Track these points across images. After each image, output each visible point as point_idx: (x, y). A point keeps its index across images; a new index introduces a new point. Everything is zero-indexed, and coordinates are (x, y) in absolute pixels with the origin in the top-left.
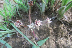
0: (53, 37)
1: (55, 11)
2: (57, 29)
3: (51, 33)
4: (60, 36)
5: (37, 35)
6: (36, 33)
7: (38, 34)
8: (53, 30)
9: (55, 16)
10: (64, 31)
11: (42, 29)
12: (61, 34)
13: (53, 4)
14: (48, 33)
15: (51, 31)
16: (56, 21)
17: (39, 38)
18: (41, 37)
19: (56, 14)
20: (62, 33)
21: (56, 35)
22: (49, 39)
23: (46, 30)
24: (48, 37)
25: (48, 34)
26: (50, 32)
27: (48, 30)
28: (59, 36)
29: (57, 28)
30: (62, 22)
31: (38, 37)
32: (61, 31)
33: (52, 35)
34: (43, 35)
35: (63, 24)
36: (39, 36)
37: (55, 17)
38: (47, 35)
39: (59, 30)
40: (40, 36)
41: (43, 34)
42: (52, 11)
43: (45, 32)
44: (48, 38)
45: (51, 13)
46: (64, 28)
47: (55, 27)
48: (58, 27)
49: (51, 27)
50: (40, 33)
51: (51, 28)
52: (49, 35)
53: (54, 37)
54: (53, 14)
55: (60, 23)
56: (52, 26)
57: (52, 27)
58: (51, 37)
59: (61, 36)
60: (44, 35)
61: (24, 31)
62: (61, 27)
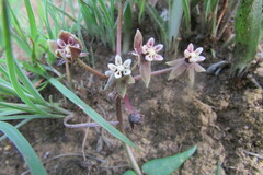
0: (215, 148)
1: (221, 41)
2: (233, 112)
3: (204, 128)
4: (250, 145)
5: (148, 137)
6: (141, 130)
7: (151, 132)
8: (215, 116)
9: (224, 59)
12: (251, 133)
14: (192, 130)
15: (204, 119)
17: (154, 150)
18: (161, 145)
19: (227, 51)
20: (256, 130)
21: (229, 137)
22: (196, 154)
23: (183, 114)
24: (191, 145)
25: (191, 135)
26: (202, 124)
28: (245, 141)
30: (254, 80)
31: (151, 145)
32: (252, 120)
33: (211, 140)
34: (173, 138)
35: (260, 90)
36: (152, 140)
37: (223, 62)
38: (188, 138)
39: (242, 114)
40: (160, 141)
41: (170, 132)
43: (179, 126)
44: (191, 151)
47: (225, 104)
48: (236, 103)
50: (160, 131)
52: (198, 139)
53: (222, 147)
54: (213, 52)
56: (209, 98)
57: (210, 104)
58: (205, 145)
59: (254, 144)
60: (177, 139)
62: (250, 102)
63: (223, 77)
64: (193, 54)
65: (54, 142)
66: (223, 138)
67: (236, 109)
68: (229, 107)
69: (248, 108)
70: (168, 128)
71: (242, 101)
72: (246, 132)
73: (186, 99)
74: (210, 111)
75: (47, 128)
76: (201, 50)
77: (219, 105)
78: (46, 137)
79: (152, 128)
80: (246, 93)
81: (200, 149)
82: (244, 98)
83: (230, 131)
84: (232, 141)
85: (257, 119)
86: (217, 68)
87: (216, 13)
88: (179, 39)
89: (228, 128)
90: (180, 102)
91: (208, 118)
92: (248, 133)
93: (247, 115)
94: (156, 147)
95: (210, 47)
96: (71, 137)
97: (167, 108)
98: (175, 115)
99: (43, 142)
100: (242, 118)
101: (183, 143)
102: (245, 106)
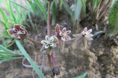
0: (96, 73)
1: (101, 20)
2: (105, 57)
3: (91, 64)
4: (113, 73)
5: (64, 66)
6: (61, 63)
7: (65, 64)
8: (97, 58)
9: (102, 30)
11: (73, 54)
12: (114, 68)
13: (97, 6)
14: (85, 64)
15: (91, 60)
16: (102, 39)
17: (66, 73)
18: (70, 71)
19: (103, 25)
20: (116, 67)
21: (103, 69)
22: (87, 76)
23: (81, 57)
24: (84, 72)
25: (85, 67)
26: (90, 62)
27: (87, 57)
28: (111, 72)
29: (106, 55)
30: (116, 42)
31: (65, 70)
32: (115, 62)
33: (94, 69)
34: (76, 68)
36: (66, 68)
37: (101, 32)
38: (83, 68)
39: (110, 58)
40: (70, 69)
41: (75, 65)
42: (96, 20)
43: (79, 62)
44: (85, 75)
45: (93, 23)
47: (101, 53)
48: (107, 53)
49: (91, 51)
50: (70, 63)
51: (91, 54)
52: (88, 69)
53: (99, 74)
54: (97, 26)
55: (111, 45)
56: (94, 49)
57: (94, 53)
58: (91, 72)
59: (115, 73)
61: (39, 56)
62: (114, 53)
64: (87, 33)
65: (19, 68)
66: (100, 69)
68: (103, 54)
69: (113, 56)
70: (73, 63)
71: (110, 52)
72: (111, 67)
73: (82, 49)
74: (94, 56)
76: (91, 30)
77: (99, 54)
78: (15, 65)
79: (66, 62)
80: (112, 48)
81: (89, 74)
82: (111, 51)
83: (103, 66)
84: (104, 71)
85: (117, 62)
86: (98, 35)
87: (99, 7)
88: (80, 20)
90: (80, 50)
91: (93, 59)
93: (112, 59)
94: (68, 71)
95: (95, 23)
97: (73, 53)
98: (77, 57)
99: (14, 67)
100: (109, 61)
101: (81, 70)
102: (111, 54)
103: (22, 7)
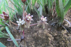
3: (50, 42)
6: (32, 42)
8: (53, 38)
10: (68, 39)
14: (46, 42)
15: (50, 39)
25: (46, 44)
28: (62, 46)
30: (64, 27)
32: (64, 39)
35: (66, 30)
39: (61, 38)
40: (37, 46)
41: (40, 43)
46: (68, 36)
47: (56, 34)
48: (59, 34)
52: (48, 45)
56: (51, 33)
62: (63, 34)
63: (56, 26)
64: (44, 19)
66: (56, 45)
67: (59, 36)
68: (57, 35)
69: (63, 36)
71: (61, 33)
73: (45, 33)
74: (52, 36)
75: (5, 41)
77: (54, 35)
79: (35, 42)
80: (62, 31)
84: (58, 46)
85: (66, 39)
86: (54, 24)
87: (52, 9)
89: (57, 42)
90: (43, 34)
92: (63, 44)
93: (62, 38)
95: (52, 18)
96: (11, 44)
97: (39, 36)
98: (42, 38)
100: (61, 39)
103: (11, 9)
